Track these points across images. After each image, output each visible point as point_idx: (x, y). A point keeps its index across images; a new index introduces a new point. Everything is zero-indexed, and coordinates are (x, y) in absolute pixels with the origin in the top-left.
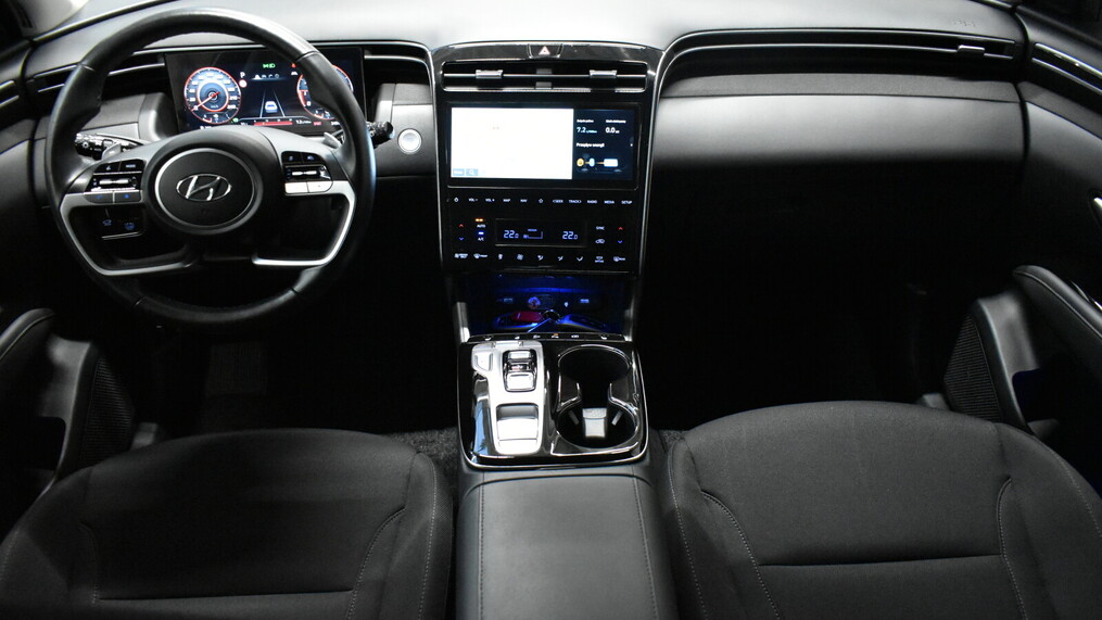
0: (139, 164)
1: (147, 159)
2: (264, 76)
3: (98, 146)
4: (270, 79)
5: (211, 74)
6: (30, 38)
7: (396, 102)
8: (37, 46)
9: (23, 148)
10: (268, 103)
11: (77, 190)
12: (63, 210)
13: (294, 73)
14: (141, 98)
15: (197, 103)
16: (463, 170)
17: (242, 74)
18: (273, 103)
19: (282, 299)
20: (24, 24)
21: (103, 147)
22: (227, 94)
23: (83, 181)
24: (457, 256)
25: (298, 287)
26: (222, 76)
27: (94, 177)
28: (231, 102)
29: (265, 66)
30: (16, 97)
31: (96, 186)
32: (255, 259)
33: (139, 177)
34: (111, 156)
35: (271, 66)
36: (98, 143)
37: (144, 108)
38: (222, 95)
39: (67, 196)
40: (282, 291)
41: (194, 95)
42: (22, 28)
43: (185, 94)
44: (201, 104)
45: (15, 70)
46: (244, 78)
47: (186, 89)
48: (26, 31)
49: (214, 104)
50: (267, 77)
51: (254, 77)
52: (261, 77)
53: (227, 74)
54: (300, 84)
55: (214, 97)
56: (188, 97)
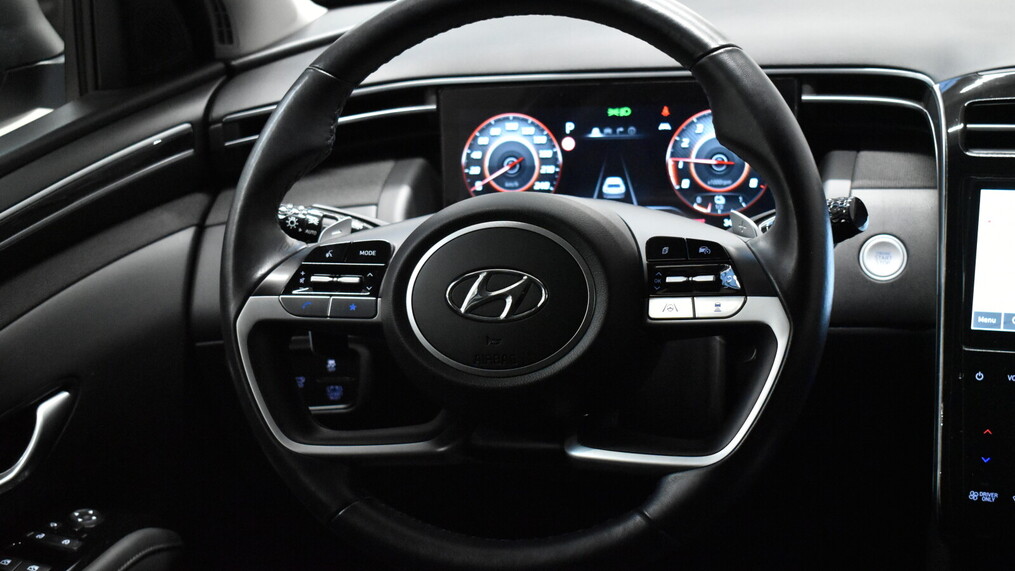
0: (383, 248)
1: (397, 243)
2: (608, 131)
3: (312, 226)
4: (618, 135)
5: (513, 125)
6: (227, 61)
7: (857, 183)
8: (235, 73)
9: (185, 237)
10: (610, 180)
11: (269, 290)
12: (242, 325)
13: (665, 126)
14: (386, 167)
15: (481, 177)
16: (997, 316)
17: (570, 127)
18: (618, 180)
19: (619, 531)
20: (222, 41)
21: (319, 228)
22: (537, 163)
23: (281, 277)
24: (973, 496)
25: (654, 509)
26: (532, 130)
27: (302, 268)
28: (542, 178)
29: (612, 112)
30: (189, 152)
31: (304, 286)
32: (572, 446)
33: (380, 272)
34: (333, 237)
35: (625, 112)
36: (314, 221)
37: (391, 181)
38: (528, 163)
39: (251, 298)
40: (620, 514)
41: (479, 162)
42: (218, 45)
43: (464, 160)
44: (490, 178)
45: (196, 108)
46: (572, 134)
47: (466, 151)
48: (221, 49)
49: (511, 179)
50: (614, 132)
51: (590, 132)
52: (602, 131)
53: (542, 126)
54: (673, 147)
55: (513, 167)
56: (468, 166)
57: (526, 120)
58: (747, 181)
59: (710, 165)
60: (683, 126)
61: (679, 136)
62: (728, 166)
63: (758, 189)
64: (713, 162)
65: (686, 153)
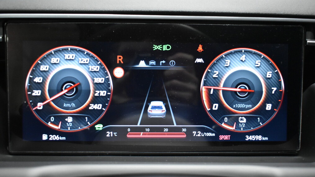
2: (153, 63)
4: (160, 67)
5: (71, 56)
10: (154, 103)
15: (42, 99)
17: (120, 59)
22: (91, 87)
26: (88, 60)
28: (96, 100)
29: (156, 47)
38: (83, 87)
41: (40, 86)
43: (27, 84)
44: (50, 100)
46: (122, 64)
47: (29, 76)
49: (70, 101)
50: (158, 64)
51: (138, 63)
52: (147, 63)
53: (96, 57)
54: (206, 77)
55: (70, 91)
56: (31, 89)
57: (83, 52)
58: (264, 105)
59: (236, 92)
60: (214, 61)
61: (210, 68)
62: (249, 93)
63: (272, 111)
64: (237, 90)
65: (217, 81)
